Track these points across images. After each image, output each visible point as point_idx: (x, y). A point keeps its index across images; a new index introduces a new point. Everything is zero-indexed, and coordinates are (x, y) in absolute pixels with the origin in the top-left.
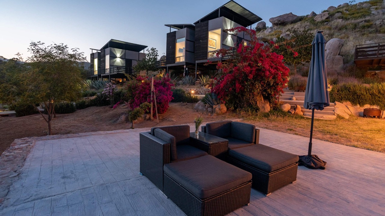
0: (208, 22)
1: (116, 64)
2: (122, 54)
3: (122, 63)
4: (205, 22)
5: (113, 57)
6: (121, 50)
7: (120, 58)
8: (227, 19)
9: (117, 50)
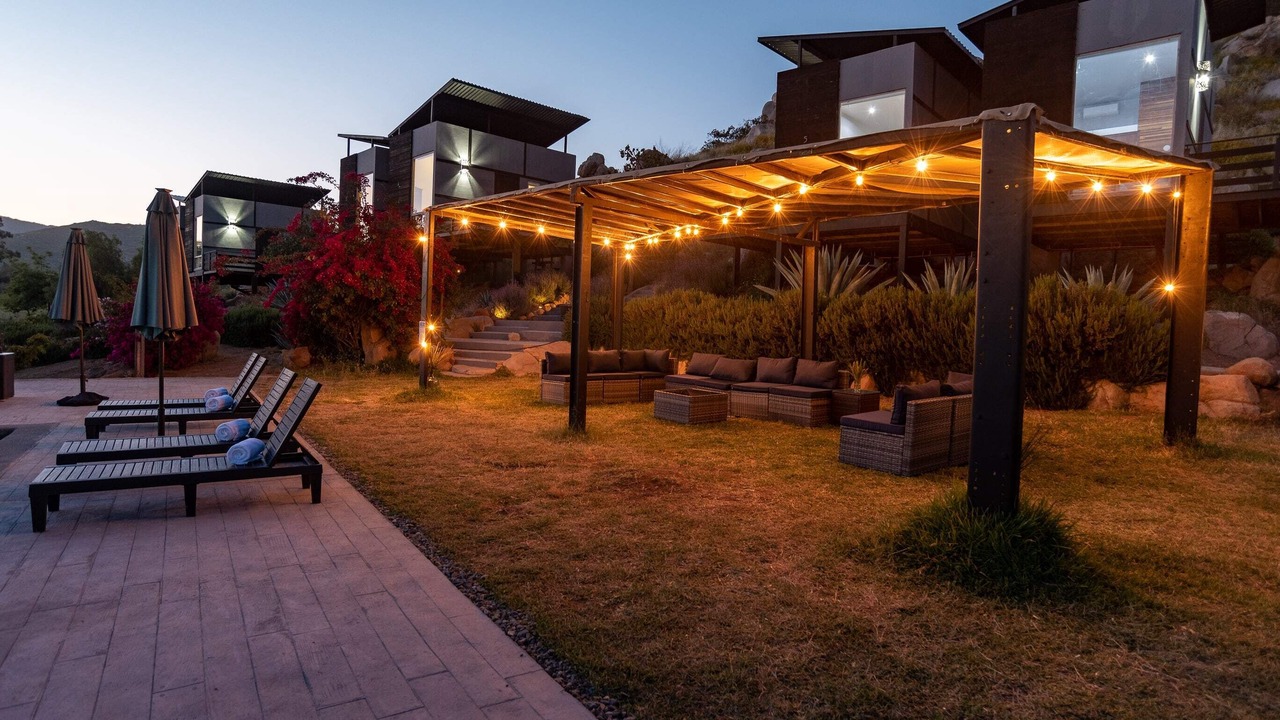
0: (412, 133)
1: (223, 243)
2: (244, 214)
3: (243, 241)
4: (408, 134)
5: (215, 222)
6: (242, 201)
7: (238, 225)
8: (452, 126)
9: (228, 203)
